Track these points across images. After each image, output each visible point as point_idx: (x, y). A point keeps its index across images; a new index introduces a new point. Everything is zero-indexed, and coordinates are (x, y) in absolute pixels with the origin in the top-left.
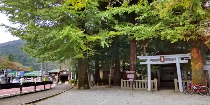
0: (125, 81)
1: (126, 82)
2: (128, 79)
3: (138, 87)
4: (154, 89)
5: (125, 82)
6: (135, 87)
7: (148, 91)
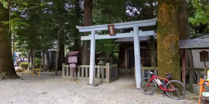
0: (67, 66)
1: (69, 68)
2: (69, 64)
3: (85, 76)
4: (105, 80)
5: (67, 69)
6: (81, 76)
7: (90, 83)
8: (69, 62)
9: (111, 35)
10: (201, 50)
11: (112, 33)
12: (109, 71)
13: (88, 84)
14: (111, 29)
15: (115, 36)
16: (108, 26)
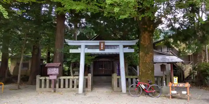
1: (45, 80)
3: (64, 87)
5: (43, 81)
6: (60, 87)
7: (79, 93)
8: (48, 74)
9: (101, 50)
10: (161, 64)
11: (102, 48)
12: (91, 81)
13: (78, 94)
14: (102, 45)
15: (104, 51)
16: (100, 42)
